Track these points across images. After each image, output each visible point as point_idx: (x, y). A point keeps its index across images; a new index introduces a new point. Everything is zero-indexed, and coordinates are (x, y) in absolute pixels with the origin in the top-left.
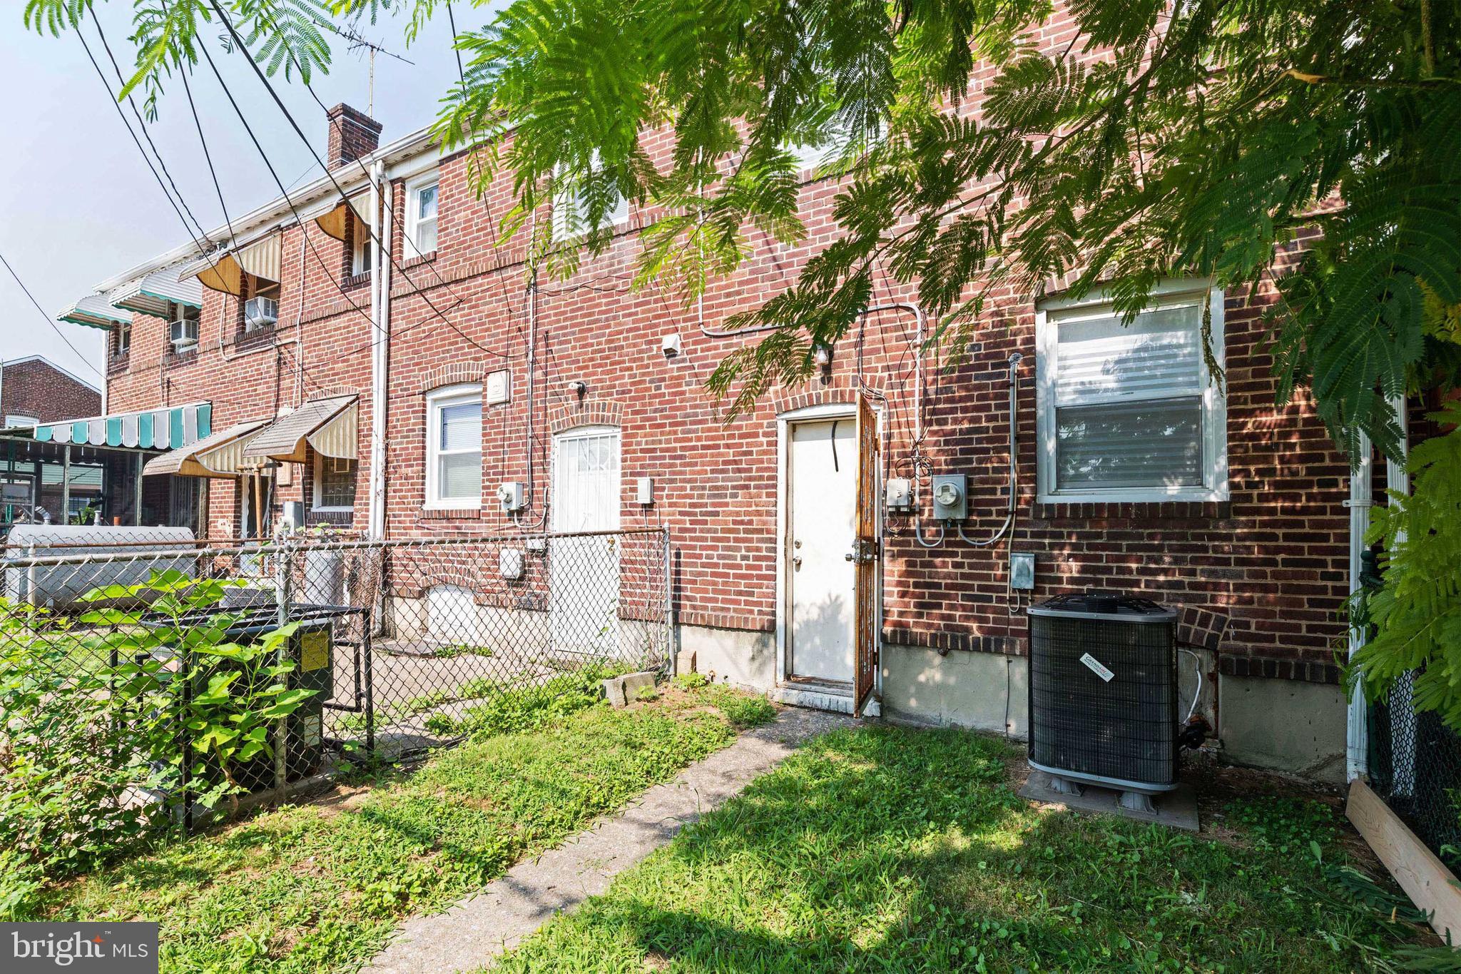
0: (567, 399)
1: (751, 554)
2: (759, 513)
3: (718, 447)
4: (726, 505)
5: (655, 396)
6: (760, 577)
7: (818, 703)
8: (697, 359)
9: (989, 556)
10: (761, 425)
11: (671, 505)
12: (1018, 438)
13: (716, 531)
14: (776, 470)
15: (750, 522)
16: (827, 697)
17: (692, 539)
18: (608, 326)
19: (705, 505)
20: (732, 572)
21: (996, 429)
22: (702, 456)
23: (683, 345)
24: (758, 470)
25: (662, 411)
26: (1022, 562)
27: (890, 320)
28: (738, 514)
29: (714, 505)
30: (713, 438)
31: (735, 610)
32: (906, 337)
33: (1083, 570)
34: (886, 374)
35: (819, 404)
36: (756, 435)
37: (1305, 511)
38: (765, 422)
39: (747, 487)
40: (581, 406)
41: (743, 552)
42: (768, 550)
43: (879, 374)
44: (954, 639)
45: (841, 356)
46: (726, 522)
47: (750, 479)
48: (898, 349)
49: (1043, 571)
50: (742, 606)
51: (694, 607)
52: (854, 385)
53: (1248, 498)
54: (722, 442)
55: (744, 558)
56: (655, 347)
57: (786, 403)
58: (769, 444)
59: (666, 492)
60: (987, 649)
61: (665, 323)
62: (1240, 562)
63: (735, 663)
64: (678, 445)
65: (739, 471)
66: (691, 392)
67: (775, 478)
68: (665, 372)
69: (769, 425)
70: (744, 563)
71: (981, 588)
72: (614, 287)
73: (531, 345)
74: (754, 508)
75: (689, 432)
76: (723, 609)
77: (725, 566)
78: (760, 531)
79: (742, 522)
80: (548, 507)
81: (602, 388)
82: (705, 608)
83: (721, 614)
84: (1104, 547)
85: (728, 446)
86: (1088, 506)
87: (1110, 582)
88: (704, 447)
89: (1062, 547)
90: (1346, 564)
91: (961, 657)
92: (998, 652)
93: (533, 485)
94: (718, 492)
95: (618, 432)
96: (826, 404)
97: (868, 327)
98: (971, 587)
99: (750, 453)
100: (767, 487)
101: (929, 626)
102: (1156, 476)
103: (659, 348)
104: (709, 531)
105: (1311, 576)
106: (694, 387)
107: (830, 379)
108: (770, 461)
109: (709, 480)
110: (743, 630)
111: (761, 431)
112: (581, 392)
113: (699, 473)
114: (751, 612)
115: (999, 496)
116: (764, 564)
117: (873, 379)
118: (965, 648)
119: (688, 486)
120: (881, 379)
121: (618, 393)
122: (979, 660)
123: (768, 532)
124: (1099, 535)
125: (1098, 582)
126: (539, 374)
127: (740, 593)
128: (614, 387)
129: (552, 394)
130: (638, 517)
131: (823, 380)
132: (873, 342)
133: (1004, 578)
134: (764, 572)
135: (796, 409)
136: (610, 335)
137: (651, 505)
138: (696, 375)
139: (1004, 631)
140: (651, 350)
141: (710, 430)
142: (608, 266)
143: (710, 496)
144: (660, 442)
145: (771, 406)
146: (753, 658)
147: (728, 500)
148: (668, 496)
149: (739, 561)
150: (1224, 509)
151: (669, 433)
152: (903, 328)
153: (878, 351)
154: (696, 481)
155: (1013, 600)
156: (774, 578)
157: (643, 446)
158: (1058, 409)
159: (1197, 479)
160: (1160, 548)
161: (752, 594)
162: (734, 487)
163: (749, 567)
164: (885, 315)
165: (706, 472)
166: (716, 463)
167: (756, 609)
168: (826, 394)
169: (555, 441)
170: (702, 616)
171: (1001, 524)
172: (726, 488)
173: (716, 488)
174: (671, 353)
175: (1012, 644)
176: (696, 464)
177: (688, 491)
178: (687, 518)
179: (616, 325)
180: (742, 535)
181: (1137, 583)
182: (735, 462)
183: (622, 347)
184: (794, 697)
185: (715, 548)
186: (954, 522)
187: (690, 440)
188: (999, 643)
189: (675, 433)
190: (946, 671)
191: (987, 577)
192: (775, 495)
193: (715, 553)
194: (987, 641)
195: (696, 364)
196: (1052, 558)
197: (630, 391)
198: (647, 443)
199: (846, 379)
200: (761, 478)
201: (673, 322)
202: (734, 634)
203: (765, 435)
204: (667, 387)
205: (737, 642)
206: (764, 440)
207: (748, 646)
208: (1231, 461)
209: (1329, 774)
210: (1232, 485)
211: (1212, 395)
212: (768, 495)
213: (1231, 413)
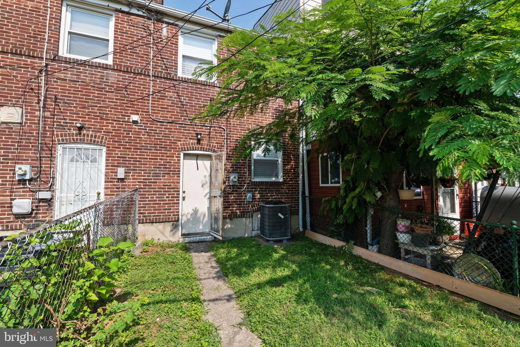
0: (69, 129)
1: (170, 196)
2: (174, 183)
3: (157, 159)
4: (161, 179)
5: (126, 137)
6: (173, 203)
7: (195, 240)
8: (148, 127)
9: (241, 194)
10: (175, 154)
11: (133, 179)
12: (248, 165)
13: (155, 188)
14: (180, 168)
15: (170, 185)
16: (198, 238)
17: (144, 191)
18: (100, 104)
19: (151, 179)
20: (162, 202)
21: (243, 163)
22: (149, 162)
23: (141, 120)
24: (173, 168)
25: (130, 143)
26: (249, 195)
27: (219, 130)
28: (165, 183)
29: (154, 179)
30: (154, 156)
31: (163, 216)
32: (222, 136)
33: (260, 196)
34: (216, 145)
35: (196, 150)
36: (173, 157)
37: (294, 183)
38: (177, 153)
39: (169, 174)
40: (80, 134)
41: (167, 195)
42: (177, 194)
43: (214, 144)
44: (234, 215)
45: (203, 137)
46: (160, 185)
47: (170, 171)
48: (220, 138)
49: (254, 197)
50: (166, 214)
51: (144, 216)
52: (207, 146)
53: (286, 181)
54: (159, 158)
55: (167, 197)
56: (127, 118)
57: (185, 148)
58: (178, 160)
59: (131, 174)
60: (241, 217)
61: (132, 110)
62: (285, 193)
63: (163, 234)
64: (138, 157)
65: (166, 168)
66: (145, 138)
67: (179, 171)
68: (132, 128)
69: (178, 154)
70: (167, 199)
71: (240, 202)
72: (103, 88)
73: (42, 98)
74: (172, 181)
75: (144, 152)
76: (158, 216)
77: (159, 201)
78: (174, 188)
79: (167, 185)
80: (53, 178)
81: (95, 128)
82: (151, 216)
83: (158, 218)
84: (264, 191)
85: (161, 159)
86: (262, 182)
87: (265, 198)
88: (150, 159)
89: (256, 191)
90: (299, 193)
91: (235, 220)
92: (244, 217)
93: (41, 167)
94: (157, 175)
95: (104, 149)
96: (198, 150)
97: (211, 131)
98: (237, 202)
99: (171, 162)
100: (177, 174)
101: (227, 213)
102: (271, 176)
103: (129, 119)
104: (152, 188)
105: (294, 195)
106: (146, 136)
107: (200, 143)
108: (178, 166)
109: (152, 170)
110: (166, 222)
111: (175, 156)
112: (80, 129)
113: (148, 168)
114: (170, 215)
115: (244, 179)
116: (175, 199)
117: (213, 145)
118: (237, 217)
119: (143, 172)
120: (215, 146)
121: (104, 132)
122: (239, 219)
123: (177, 188)
124: (263, 188)
125: (263, 199)
126: (48, 114)
127: (166, 209)
128: (103, 129)
129: (57, 125)
130: (116, 183)
131: (197, 143)
132: (213, 135)
133: (245, 199)
134: (175, 202)
135: (188, 150)
136: (99, 107)
137: (123, 179)
138: (147, 132)
139: (244, 212)
140: (125, 119)
141: (153, 153)
142: (99, 78)
143: (152, 176)
144: (129, 155)
145: (179, 148)
146: (171, 231)
147: (161, 178)
148: (132, 176)
149: (165, 199)
150: (284, 183)
151: (133, 152)
152: (221, 133)
153: (214, 138)
154: (146, 170)
155: (247, 204)
156: (179, 203)
157: (119, 155)
158: (254, 160)
159: (277, 176)
160: (273, 191)
161: (170, 209)
162: (163, 174)
163: (169, 200)
164: (216, 129)
165: (151, 167)
166: (156, 165)
167: (172, 214)
168: (198, 147)
169: (60, 148)
170: (150, 219)
171: (244, 186)
172: (161, 174)
173: (156, 173)
174: (135, 122)
175: (247, 215)
176: (147, 164)
177: (143, 174)
178: (142, 184)
179: (104, 104)
180: (167, 190)
181: (269, 198)
182: (164, 165)
183: (108, 114)
184: (187, 240)
185: (155, 195)
186: (235, 185)
187: (144, 155)
188: (244, 215)
189: (137, 152)
190: (231, 225)
191: (241, 199)
192: (179, 177)
193: (155, 196)
194: (241, 215)
195: (148, 129)
196: (254, 194)
197: (112, 133)
198: (121, 154)
199: (205, 144)
200: (175, 171)
201: (136, 111)
202: (163, 224)
203: (176, 157)
204: (132, 134)
205: (164, 226)
206: (176, 159)
207: (168, 227)
208: (283, 174)
209: (297, 231)
210: (284, 178)
211: (280, 160)
212: (177, 177)
213: (283, 165)
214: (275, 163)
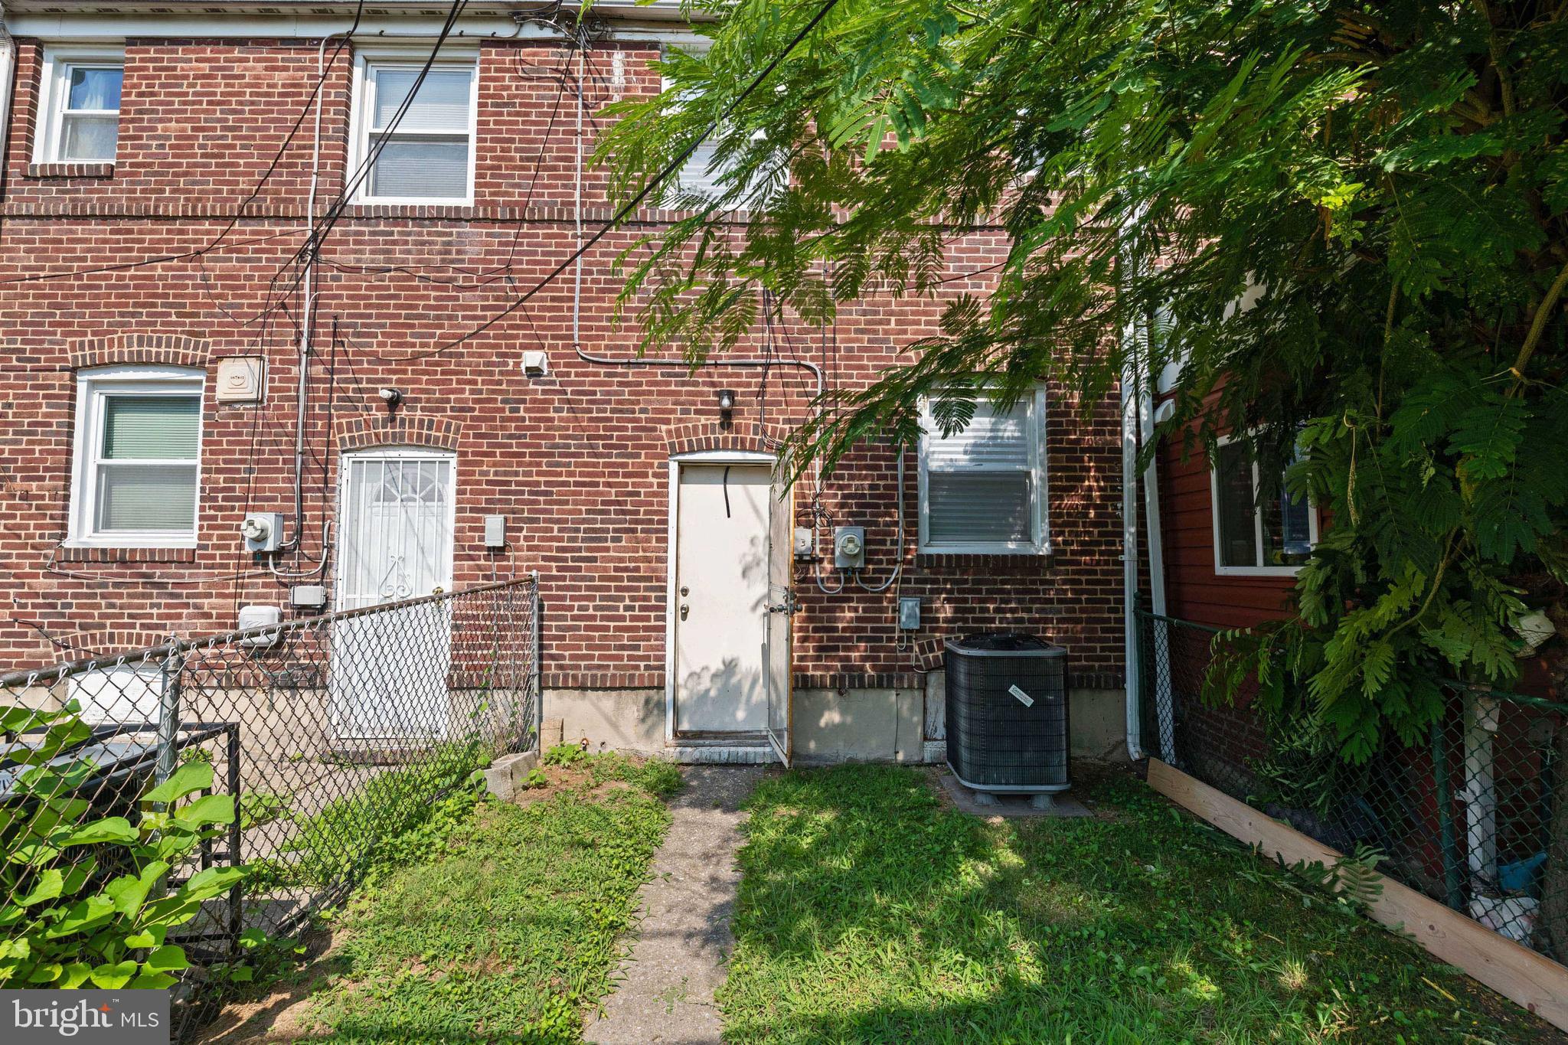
0: (368, 409)
1: (637, 604)
2: (648, 560)
3: (597, 484)
4: (607, 549)
5: (510, 420)
6: (646, 629)
7: (716, 757)
8: (571, 384)
9: (880, 600)
10: (651, 465)
11: (530, 548)
12: (905, 496)
13: (592, 579)
14: (666, 513)
15: (637, 569)
16: (725, 750)
17: (559, 588)
18: (441, 327)
19: (579, 550)
20: (612, 624)
21: (886, 487)
22: (574, 493)
23: (550, 365)
24: (646, 513)
25: (520, 437)
26: (909, 607)
27: (794, 376)
28: (621, 560)
29: (589, 549)
30: (589, 475)
31: (616, 667)
32: (807, 394)
33: (956, 610)
34: (787, 427)
35: (717, 449)
36: (646, 475)
37: (1098, 563)
38: (656, 462)
39: (634, 531)
40: (393, 420)
41: (627, 602)
42: (658, 599)
43: (780, 426)
44: (852, 678)
45: (742, 403)
46: (605, 569)
47: (637, 522)
48: (799, 403)
49: (927, 615)
50: (625, 662)
51: (561, 667)
52: (755, 433)
53: (1064, 552)
54: (602, 480)
55: (627, 608)
56: (511, 362)
57: (681, 444)
58: (660, 485)
59: (524, 533)
60: (880, 686)
61: (525, 336)
62: (1060, 601)
63: (615, 726)
64: (542, 479)
65: (624, 512)
66: (561, 419)
67: (665, 522)
68: (526, 392)
69: (660, 466)
70: (627, 614)
71: (873, 630)
72: (450, 280)
73: (305, 329)
74: (641, 554)
75: (558, 465)
76: (599, 667)
77: (603, 618)
78: (649, 579)
79: (626, 569)
80: (330, 547)
81: (428, 401)
82: (578, 667)
83: (599, 673)
84: (970, 591)
85: (609, 485)
86: (958, 557)
87: (975, 620)
88: (577, 484)
89: (939, 592)
90: (1122, 601)
91: (857, 695)
92: (890, 687)
93: (302, 518)
94: (596, 536)
95: (453, 460)
96: (725, 449)
97: (770, 379)
98: (864, 629)
99: (638, 494)
100: (657, 531)
101: (828, 668)
102: (1004, 535)
103: (517, 364)
104: (583, 579)
105: (1101, 611)
106: (565, 414)
107: (730, 425)
108: (660, 504)
109: (584, 521)
110: (626, 688)
111: (650, 472)
112: (393, 403)
113: (570, 512)
114: (637, 667)
115: (888, 546)
116: (653, 614)
117: (774, 429)
118: (862, 686)
119: (556, 527)
120: (783, 431)
121: (452, 409)
122: (873, 694)
123: (658, 579)
124: (966, 581)
125: (965, 620)
126: (318, 370)
127: (623, 647)
128: (448, 401)
129: (340, 399)
130: (482, 562)
131: (722, 425)
132: (774, 394)
133: (893, 620)
134: (653, 623)
135: (692, 451)
136: (441, 336)
137: (502, 549)
138: (569, 401)
139: (892, 668)
140: (506, 364)
141: (586, 465)
142: (440, 253)
143: (584, 540)
144: (516, 474)
145: (663, 446)
146: (642, 721)
147: (609, 544)
148: (526, 538)
149: (621, 612)
150: (1054, 560)
151: (530, 464)
152: (804, 385)
153: (779, 403)
154: (566, 521)
155: (900, 639)
156: (663, 629)
157: (491, 477)
158: (931, 474)
159: (1027, 536)
160: (1009, 592)
161: (637, 648)
162: (615, 530)
163: (633, 618)
164: (786, 370)
165: (580, 512)
166: (595, 503)
167: (642, 664)
168: (725, 439)
169: (346, 461)
170: (575, 677)
171: (891, 571)
172: (607, 531)
173: (595, 530)
174: (534, 372)
175: (901, 679)
176: (567, 502)
177: (555, 533)
178: (554, 564)
179: (451, 327)
180: (626, 583)
181: (993, 620)
182: (619, 503)
183: (462, 355)
184: (691, 753)
185: (592, 598)
186: (854, 570)
187: (560, 474)
188: (890, 679)
189: (539, 464)
190: (843, 713)
191: (878, 620)
192: (665, 540)
193: (591, 604)
194: (880, 678)
195: (569, 389)
196: (931, 601)
197: (473, 410)
198: (496, 473)
199: (747, 426)
200: (651, 521)
201: (538, 337)
202: (614, 694)
203: (655, 475)
204: (527, 410)
205: (618, 703)
206: (655, 481)
207: (631, 706)
208: (1052, 524)
209: (1116, 756)
210: (1053, 543)
211: (1037, 475)
212: (658, 540)
213: (1052, 489)
214: (1019, 482)
